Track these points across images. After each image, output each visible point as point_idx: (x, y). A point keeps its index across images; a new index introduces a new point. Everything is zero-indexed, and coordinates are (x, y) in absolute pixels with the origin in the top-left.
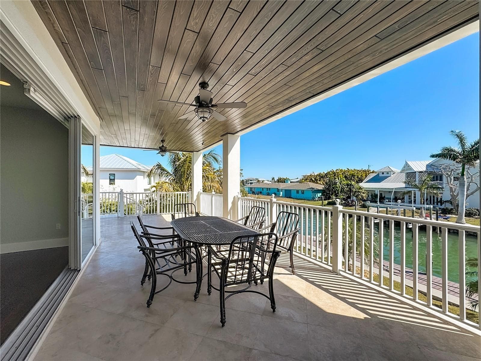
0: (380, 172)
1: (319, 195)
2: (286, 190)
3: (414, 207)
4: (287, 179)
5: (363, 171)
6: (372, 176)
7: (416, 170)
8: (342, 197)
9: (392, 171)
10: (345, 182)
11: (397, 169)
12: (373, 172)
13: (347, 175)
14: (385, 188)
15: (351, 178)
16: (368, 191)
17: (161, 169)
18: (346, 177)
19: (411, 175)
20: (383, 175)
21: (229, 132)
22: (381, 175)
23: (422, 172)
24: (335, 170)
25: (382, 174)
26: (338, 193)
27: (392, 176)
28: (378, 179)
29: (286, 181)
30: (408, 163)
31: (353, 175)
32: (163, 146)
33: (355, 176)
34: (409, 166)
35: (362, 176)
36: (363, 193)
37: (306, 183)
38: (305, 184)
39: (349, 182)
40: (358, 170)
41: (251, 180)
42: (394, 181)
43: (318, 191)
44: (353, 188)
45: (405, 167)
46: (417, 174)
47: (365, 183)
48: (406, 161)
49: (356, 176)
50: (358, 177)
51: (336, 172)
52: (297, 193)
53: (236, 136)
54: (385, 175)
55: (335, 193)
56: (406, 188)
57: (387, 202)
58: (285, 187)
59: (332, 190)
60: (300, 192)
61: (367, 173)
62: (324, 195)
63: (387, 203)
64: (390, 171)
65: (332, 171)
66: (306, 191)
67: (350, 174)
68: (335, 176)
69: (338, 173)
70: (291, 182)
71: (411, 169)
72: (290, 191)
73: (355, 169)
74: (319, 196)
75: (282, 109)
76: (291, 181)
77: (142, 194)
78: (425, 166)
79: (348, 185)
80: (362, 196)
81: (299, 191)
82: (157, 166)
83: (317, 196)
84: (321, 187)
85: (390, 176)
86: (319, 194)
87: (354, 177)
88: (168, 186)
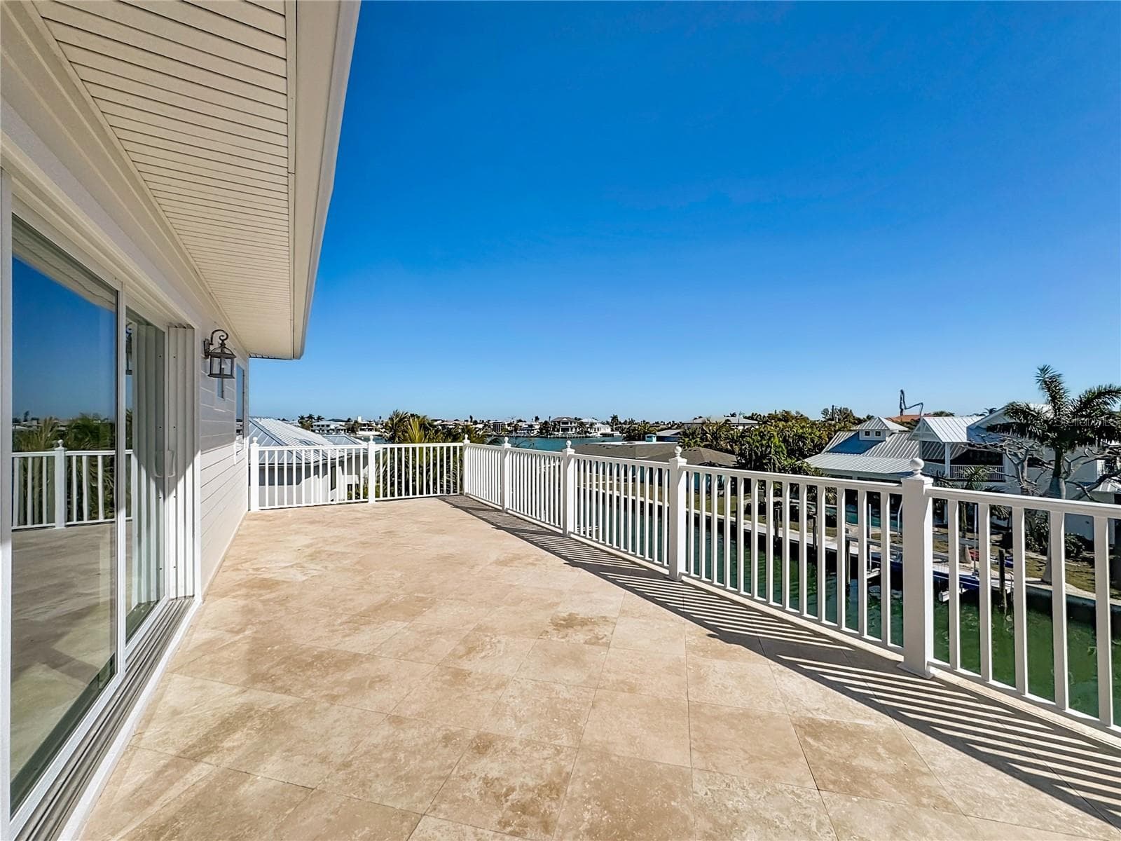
6: (843, 437)
7: (944, 439)
9: (889, 429)
19: (932, 449)
20: (868, 438)
22: (863, 437)
23: (958, 445)
25: (866, 435)
27: (888, 440)
28: (855, 445)
29: (648, 437)
34: (928, 428)
35: (820, 438)
41: (564, 423)
42: (892, 454)
46: (947, 448)
47: (828, 452)
54: (873, 437)
61: (831, 429)
64: (884, 430)
68: (761, 438)
71: (933, 434)
76: (660, 434)
78: (965, 431)
84: (729, 460)
85: (883, 441)
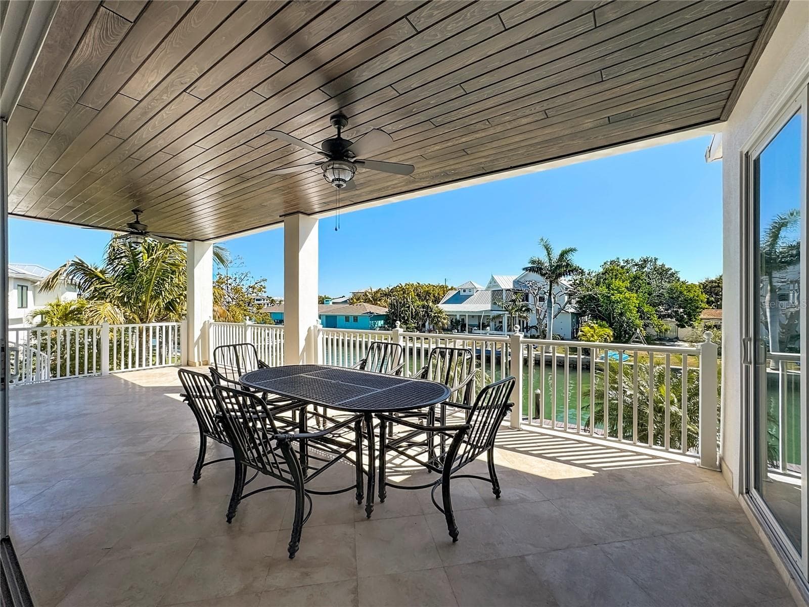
0: (461, 289)
1: (381, 323)
2: (327, 317)
3: (508, 335)
4: (327, 298)
5: (440, 287)
6: (452, 293)
7: (503, 287)
8: (413, 325)
9: (475, 288)
10: (420, 303)
11: (481, 285)
12: (452, 289)
13: (420, 292)
14: (472, 312)
15: (426, 296)
16: (451, 316)
17: (84, 273)
18: (418, 295)
19: (497, 294)
20: (464, 294)
21: (302, 211)
22: (462, 293)
23: (509, 290)
24: (403, 285)
25: (464, 292)
26: (408, 320)
27: (475, 294)
28: (459, 298)
29: (326, 301)
30: (495, 277)
31: (428, 293)
32: (137, 222)
33: (430, 294)
34: (495, 282)
35: (438, 294)
36: (444, 319)
37: (360, 304)
38: (358, 306)
39: (426, 303)
40: (434, 286)
41: (258, 300)
42: (476, 302)
43: (379, 317)
44: (432, 311)
45: (491, 283)
46: (504, 292)
47: (443, 303)
48: (492, 275)
49: (432, 294)
50: (434, 296)
51: (406, 288)
52: (346, 321)
53: (312, 218)
54: (467, 293)
55: (404, 319)
56: (492, 310)
57: (475, 330)
58: (325, 312)
59: (400, 315)
60: (351, 319)
61: (444, 289)
62: (389, 323)
63: (476, 332)
64: (473, 288)
65: (400, 286)
66: (361, 317)
67: (425, 292)
68: (404, 293)
69: (408, 289)
70: (333, 303)
71: (498, 285)
72: (335, 317)
73: (430, 284)
74: (380, 325)
75: (424, 185)
76: (335, 301)
77: (15, 332)
78: (512, 282)
79: (423, 307)
80: (443, 324)
81: (349, 317)
82: (72, 265)
83: (378, 324)
84: (383, 311)
85: (472, 295)
86: (380, 321)
87: (429, 296)
88: (112, 311)
